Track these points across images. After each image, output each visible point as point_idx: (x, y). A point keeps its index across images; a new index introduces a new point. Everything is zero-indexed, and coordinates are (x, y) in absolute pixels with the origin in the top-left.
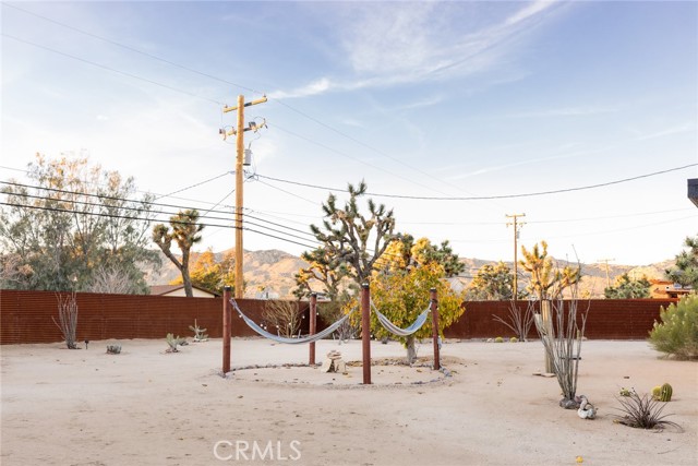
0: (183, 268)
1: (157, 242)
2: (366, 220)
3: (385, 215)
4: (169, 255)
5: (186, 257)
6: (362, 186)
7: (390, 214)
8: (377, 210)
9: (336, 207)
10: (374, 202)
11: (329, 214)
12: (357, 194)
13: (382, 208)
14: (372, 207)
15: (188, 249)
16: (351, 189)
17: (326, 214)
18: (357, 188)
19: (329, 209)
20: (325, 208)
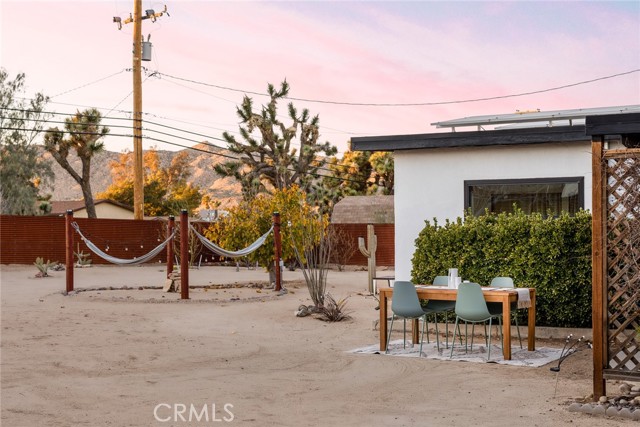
0: (84, 182)
1: (50, 151)
2: (286, 127)
3: (309, 122)
4: (65, 165)
5: (86, 169)
6: (285, 86)
7: (315, 120)
8: (299, 115)
9: (253, 111)
10: (294, 106)
11: (245, 121)
12: (278, 96)
13: (305, 113)
14: (293, 113)
15: (88, 158)
16: (271, 89)
17: (242, 119)
18: (278, 89)
19: (245, 114)
20: (240, 112)
